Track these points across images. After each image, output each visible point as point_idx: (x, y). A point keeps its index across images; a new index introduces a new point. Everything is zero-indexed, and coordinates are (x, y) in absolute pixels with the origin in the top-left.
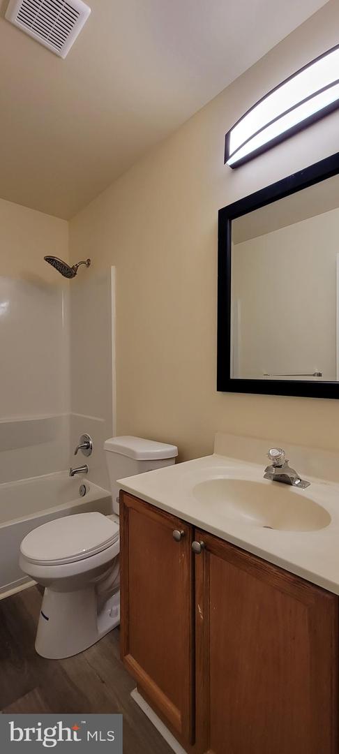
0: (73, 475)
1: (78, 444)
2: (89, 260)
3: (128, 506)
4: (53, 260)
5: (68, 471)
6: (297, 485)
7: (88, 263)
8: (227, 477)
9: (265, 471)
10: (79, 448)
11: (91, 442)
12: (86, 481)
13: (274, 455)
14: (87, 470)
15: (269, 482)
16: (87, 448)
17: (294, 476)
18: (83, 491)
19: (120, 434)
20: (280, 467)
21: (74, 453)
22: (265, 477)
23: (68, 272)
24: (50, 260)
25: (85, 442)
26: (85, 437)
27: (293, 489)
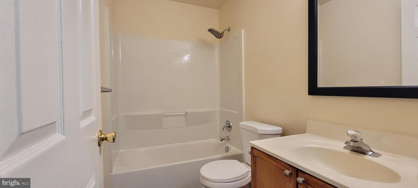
0: (222, 141)
1: (224, 125)
2: (229, 28)
3: (256, 156)
4: (212, 30)
5: (219, 139)
6: (370, 155)
7: (229, 30)
8: (317, 146)
9: (345, 143)
10: (225, 127)
11: (231, 124)
12: (228, 145)
13: (352, 134)
14: (229, 139)
15: (347, 151)
16: (229, 127)
17: (368, 149)
18: (227, 149)
19: (247, 120)
20: (357, 142)
21: (222, 129)
22: (344, 148)
23: (218, 35)
24: (211, 30)
25: (229, 124)
26: (228, 121)
27: (367, 157)
